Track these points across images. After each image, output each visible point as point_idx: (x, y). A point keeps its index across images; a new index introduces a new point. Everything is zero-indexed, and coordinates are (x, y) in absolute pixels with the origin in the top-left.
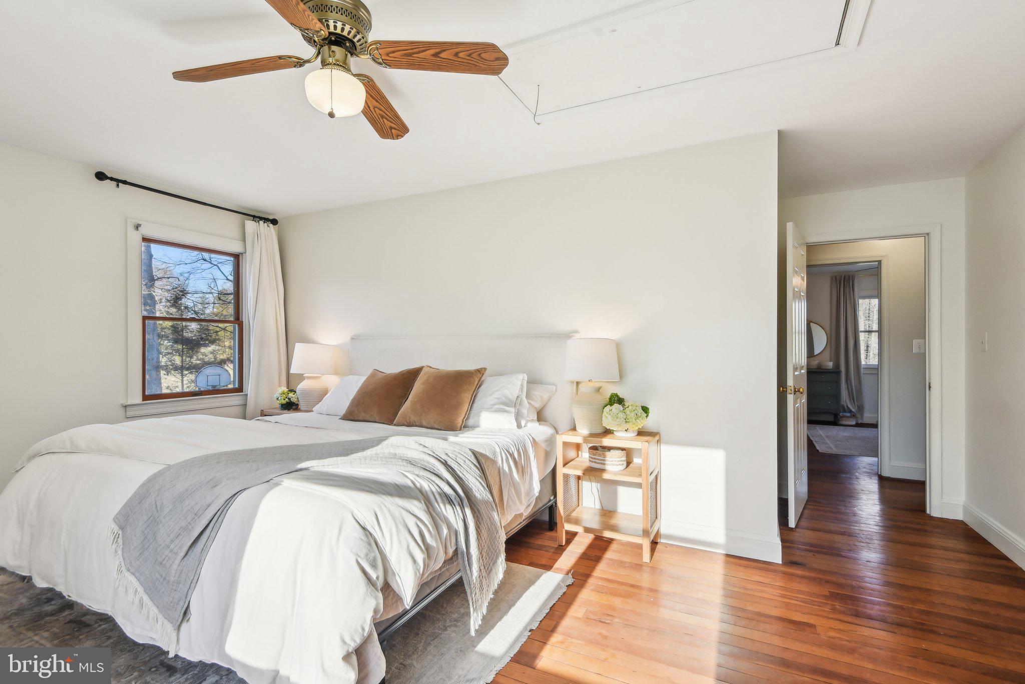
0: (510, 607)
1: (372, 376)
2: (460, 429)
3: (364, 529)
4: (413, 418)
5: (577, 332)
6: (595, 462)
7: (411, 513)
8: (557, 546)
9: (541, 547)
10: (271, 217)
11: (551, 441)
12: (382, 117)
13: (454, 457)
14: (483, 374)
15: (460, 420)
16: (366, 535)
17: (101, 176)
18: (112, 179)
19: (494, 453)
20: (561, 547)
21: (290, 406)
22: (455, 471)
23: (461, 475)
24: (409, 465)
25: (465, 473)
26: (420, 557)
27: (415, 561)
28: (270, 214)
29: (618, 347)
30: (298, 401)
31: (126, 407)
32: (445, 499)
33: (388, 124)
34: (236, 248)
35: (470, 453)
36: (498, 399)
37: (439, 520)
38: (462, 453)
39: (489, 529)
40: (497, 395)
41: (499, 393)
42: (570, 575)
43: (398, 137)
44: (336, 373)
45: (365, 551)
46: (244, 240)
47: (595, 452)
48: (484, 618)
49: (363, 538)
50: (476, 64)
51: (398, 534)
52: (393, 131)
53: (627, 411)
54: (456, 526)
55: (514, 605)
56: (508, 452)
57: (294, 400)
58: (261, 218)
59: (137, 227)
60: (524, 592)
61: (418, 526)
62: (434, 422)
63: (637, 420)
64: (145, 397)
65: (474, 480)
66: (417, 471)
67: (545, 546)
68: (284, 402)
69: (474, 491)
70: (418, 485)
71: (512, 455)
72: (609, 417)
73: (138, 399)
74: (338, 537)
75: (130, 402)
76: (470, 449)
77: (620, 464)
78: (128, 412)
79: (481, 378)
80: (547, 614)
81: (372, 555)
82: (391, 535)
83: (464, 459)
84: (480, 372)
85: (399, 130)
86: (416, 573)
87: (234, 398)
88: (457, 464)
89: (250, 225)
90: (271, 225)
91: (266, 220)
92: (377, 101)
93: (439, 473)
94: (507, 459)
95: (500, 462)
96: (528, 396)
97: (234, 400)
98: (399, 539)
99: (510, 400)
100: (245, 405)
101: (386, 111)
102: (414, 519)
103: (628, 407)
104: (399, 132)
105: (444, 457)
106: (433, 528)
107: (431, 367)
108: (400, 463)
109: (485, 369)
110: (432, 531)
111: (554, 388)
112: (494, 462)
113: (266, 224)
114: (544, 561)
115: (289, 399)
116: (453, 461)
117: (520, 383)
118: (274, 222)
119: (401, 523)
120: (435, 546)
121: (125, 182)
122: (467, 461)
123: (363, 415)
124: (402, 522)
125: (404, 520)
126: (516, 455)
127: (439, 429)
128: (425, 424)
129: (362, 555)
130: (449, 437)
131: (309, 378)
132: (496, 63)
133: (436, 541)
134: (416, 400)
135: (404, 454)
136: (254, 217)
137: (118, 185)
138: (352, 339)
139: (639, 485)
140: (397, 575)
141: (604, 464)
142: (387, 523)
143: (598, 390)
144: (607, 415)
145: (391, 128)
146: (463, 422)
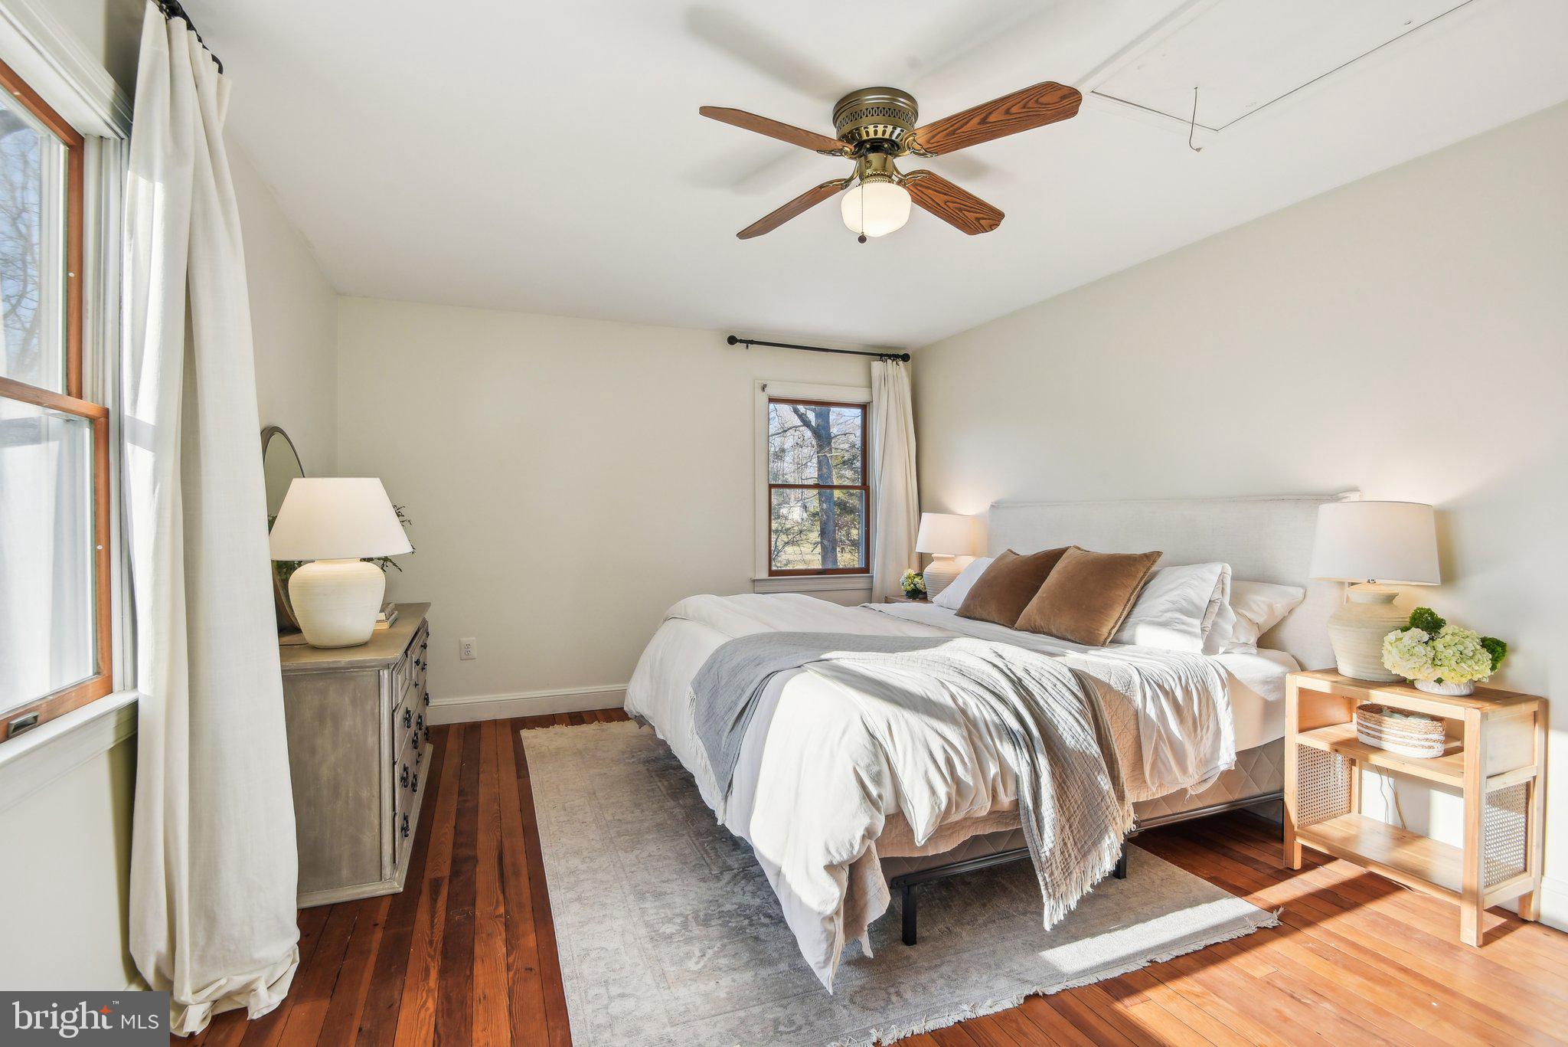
0: (1137, 922)
1: (1002, 557)
2: (1103, 645)
3: (872, 736)
4: (1039, 622)
5: (1355, 490)
6: (1368, 734)
7: (939, 734)
8: (1281, 868)
9: (1248, 861)
10: (902, 353)
11: (1279, 685)
12: (960, 210)
13: (1037, 676)
14: (1154, 561)
15: (1105, 631)
16: (874, 745)
17: (732, 340)
18: (741, 341)
19: (1129, 684)
20: (1289, 871)
21: (917, 594)
22: (1033, 695)
23: (1042, 702)
24: (956, 674)
25: (1050, 700)
26: (942, 790)
27: (933, 791)
28: (900, 349)
29: (1443, 519)
30: (925, 588)
31: (754, 581)
32: (1004, 733)
33: (971, 216)
34: (861, 397)
35: (1069, 675)
36: (1173, 603)
37: (986, 751)
38: (1055, 673)
39: (1086, 790)
40: (1171, 596)
41: (1178, 592)
42: (1275, 915)
43: (992, 227)
44: (973, 554)
45: (867, 761)
46: (870, 386)
47: (1368, 714)
48: (1071, 915)
49: (868, 746)
50: (1038, 113)
51: (913, 753)
52: (982, 222)
53: (1439, 644)
54: (1016, 769)
55: (1144, 921)
56: (1161, 687)
57: (920, 586)
58: (889, 356)
59: (764, 388)
60: (1173, 911)
61: (945, 751)
62: (1066, 629)
63: (1463, 664)
64: (772, 573)
65: (1064, 714)
66: (966, 684)
67: (1257, 861)
68: (909, 588)
69: (1061, 729)
70: (960, 702)
71: (1169, 695)
72: (1394, 651)
73: (764, 575)
74: (841, 738)
75: (757, 577)
76: (1071, 670)
77: (1423, 746)
78: (755, 585)
79: (1150, 567)
80: (1195, 952)
81: (875, 769)
82: (905, 754)
83: (1055, 681)
84: (1151, 558)
85: (989, 219)
86: (933, 808)
87: (861, 580)
88: (1038, 685)
89: (877, 366)
90: (901, 363)
91: (895, 357)
92: (945, 194)
93: (1002, 693)
94: (1155, 698)
95: (1138, 700)
96: (1237, 600)
97: (860, 581)
98: (914, 758)
99: (1196, 606)
100: (871, 589)
101: (962, 202)
102: (941, 741)
103: (1444, 636)
104: (990, 221)
105: (1020, 673)
106: (971, 759)
107: (1079, 549)
108: (945, 670)
109: (1159, 554)
110: (968, 763)
111: (1300, 592)
112: (1125, 699)
113: (895, 362)
114: (1240, 883)
115: (915, 585)
116: (1033, 682)
117: (1215, 579)
118: (905, 358)
119: (919, 740)
120: (971, 784)
121: (752, 342)
122: (1059, 685)
123: (979, 612)
124: (923, 739)
125: (925, 739)
126: (1179, 694)
127: (1073, 641)
128: (1054, 631)
129: (862, 765)
130: (1067, 651)
131: (939, 559)
132: (1065, 102)
133: (974, 777)
134: (1044, 595)
135: (960, 661)
136: (881, 355)
137: (747, 346)
138: (992, 506)
139: (1458, 792)
140: (909, 802)
141: (1380, 738)
142: (901, 737)
143: (1389, 599)
144: (1390, 648)
145: (978, 219)
146: (1110, 633)
